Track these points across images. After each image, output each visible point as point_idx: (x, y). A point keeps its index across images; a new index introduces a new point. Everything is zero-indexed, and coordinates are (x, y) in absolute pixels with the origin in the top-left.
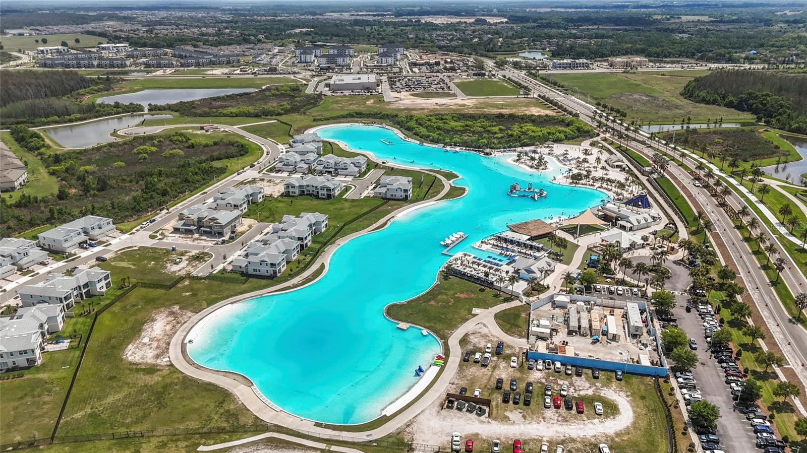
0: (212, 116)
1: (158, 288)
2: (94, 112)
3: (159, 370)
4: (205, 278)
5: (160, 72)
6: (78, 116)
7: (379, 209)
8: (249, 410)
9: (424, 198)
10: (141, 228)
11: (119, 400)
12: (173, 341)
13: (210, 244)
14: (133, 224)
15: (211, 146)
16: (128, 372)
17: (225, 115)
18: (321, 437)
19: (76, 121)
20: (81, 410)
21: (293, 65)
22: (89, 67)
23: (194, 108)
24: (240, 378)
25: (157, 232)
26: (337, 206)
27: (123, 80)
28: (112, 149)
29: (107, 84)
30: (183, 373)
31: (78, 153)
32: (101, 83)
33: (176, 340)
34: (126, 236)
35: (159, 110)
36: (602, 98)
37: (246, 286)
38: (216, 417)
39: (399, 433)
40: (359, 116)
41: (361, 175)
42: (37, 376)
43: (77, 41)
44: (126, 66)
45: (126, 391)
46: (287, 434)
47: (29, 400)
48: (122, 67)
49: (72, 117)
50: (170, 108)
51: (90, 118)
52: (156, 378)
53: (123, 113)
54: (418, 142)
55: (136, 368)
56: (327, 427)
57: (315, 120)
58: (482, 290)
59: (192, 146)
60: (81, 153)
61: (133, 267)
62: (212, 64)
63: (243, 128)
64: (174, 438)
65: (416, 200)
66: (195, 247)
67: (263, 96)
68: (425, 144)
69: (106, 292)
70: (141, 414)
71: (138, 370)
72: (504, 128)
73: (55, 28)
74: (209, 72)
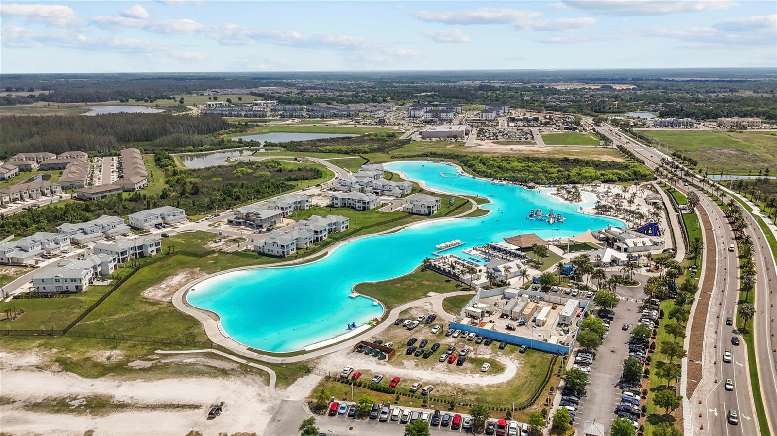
0: (310, 152)
1: (192, 256)
2: (222, 145)
3: (160, 304)
4: (230, 253)
5: (290, 121)
6: (208, 147)
7: (401, 220)
8: (206, 334)
9: (446, 215)
10: (206, 219)
11: (122, 317)
12: (182, 288)
13: (250, 233)
14: (203, 216)
15: (296, 171)
16: (139, 302)
17: (321, 152)
18: (246, 356)
19: (206, 151)
20: (94, 319)
21: (403, 119)
22: (238, 117)
23: (299, 145)
24: (213, 315)
25: (215, 223)
26: (367, 216)
27: (259, 126)
28: (218, 169)
29: (244, 128)
30: (175, 307)
31: (193, 171)
32: (240, 127)
33: (183, 289)
34: (193, 223)
35: (272, 146)
36: (686, 151)
37: (258, 260)
38: (180, 335)
39: (306, 362)
40: (433, 155)
41: (403, 196)
42: (78, 298)
43: (240, 99)
44: (266, 116)
45: (131, 312)
46: (224, 351)
47: (64, 310)
48: (263, 117)
49: (204, 148)
50: (281, 145)
51: (217, 150)
52: (156, 308)
53: (243, 147)
54: (472, 176)
55: (146, 301)
56: (256, 351)
57: (392, 157)
58: (448, 281)
59: (280, 170)
60: (194, 170)
61: (183, 242)
62: (335, 116)
63: (328, 161)
64: (144, 343)
65: (439, 216)
66: (236, 234)
67: (361, 140)
68: (477, 177)
69: (155, 256)
70: (131, 327)
71: (146, 302)
72: (564, 170)
73: (230, 90)
74: (329, 122)
